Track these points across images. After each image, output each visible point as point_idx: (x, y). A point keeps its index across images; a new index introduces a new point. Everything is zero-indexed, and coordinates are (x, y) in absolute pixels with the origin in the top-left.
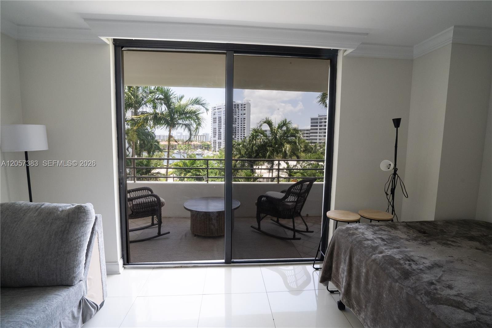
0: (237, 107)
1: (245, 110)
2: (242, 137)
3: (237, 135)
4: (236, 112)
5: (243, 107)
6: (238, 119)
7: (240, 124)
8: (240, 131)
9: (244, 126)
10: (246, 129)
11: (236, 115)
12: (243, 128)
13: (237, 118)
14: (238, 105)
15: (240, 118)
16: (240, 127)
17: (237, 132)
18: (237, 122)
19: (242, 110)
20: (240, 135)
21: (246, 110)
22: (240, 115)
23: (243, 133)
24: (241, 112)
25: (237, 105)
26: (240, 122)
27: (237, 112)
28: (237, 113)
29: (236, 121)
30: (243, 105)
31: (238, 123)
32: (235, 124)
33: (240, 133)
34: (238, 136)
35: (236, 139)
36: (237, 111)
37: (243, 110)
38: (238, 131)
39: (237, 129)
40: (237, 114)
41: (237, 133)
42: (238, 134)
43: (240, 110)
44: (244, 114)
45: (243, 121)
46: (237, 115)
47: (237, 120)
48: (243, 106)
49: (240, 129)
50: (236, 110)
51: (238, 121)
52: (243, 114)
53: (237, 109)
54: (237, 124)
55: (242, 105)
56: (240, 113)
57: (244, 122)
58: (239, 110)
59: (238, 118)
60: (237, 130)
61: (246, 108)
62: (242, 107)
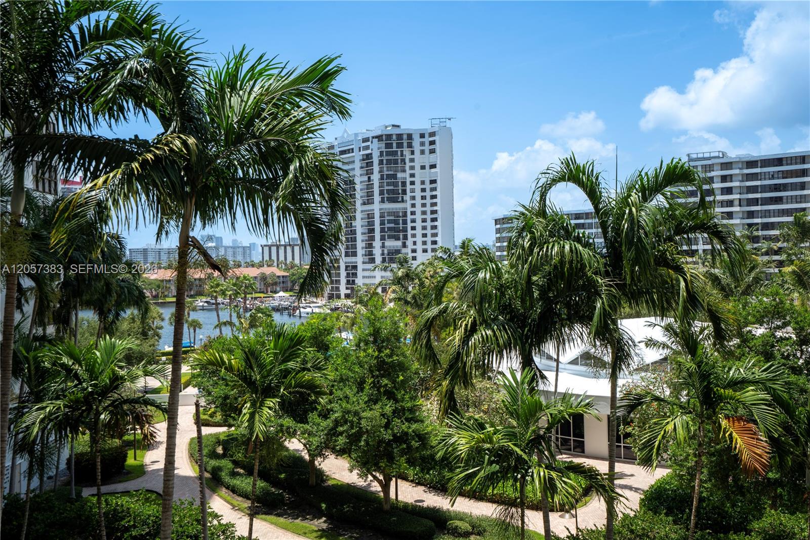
0: (405, 144)
1: (432, 151)
2: (429, 243)
3: (409, 236)
4: (403, 161)
5: (427, 144)
6: (412, 183)
7: (418, 202)
8: (419, 224)
9: (435, 208)
10: (439, 216)
11: (404, 171)
12: (429, 213)
13: (408, 180)
14: (410, 136)
15: (417, 180)
16: (418, 209)
17: (409, 229)
18: (409, 194)
19: (422, 152)
20: (419, 239)
21: (438, 151)
22: (417, 171)
23: (429, 232)
24: (419, 160)
25: (405, 137)
26: (418, 194)
27: (407, 161)
28: (408, 164)
29: (404, 192)
30: (427, 136)
31: (413, 198)
32: (403, 201)
33: (419, 232)
34: (415, 243)
35: (409, 250)
36: (408, 156)
37: (427, 152)
38: (413, 224)
39: (409, 217)
40: (407, 168)
41: (410, 232)
42: (414, 236)
43: (417, 152)
44: (433, 166)
45: (428, 190)
46: (408, 172)
47: (409, 187)
48: (427, 139)
49: (419, 217)
50: (402, 155)
51: (413, 191)
52: (427, 167)
53: (407, 152)
54: (409, 202)
55: (422, 136)
56: (417, 164)
57: (434, 193)
58: (413, 153)
59: (412, 179)
60: (409, 221)
61: (437, 147)
62: (422, 144)
